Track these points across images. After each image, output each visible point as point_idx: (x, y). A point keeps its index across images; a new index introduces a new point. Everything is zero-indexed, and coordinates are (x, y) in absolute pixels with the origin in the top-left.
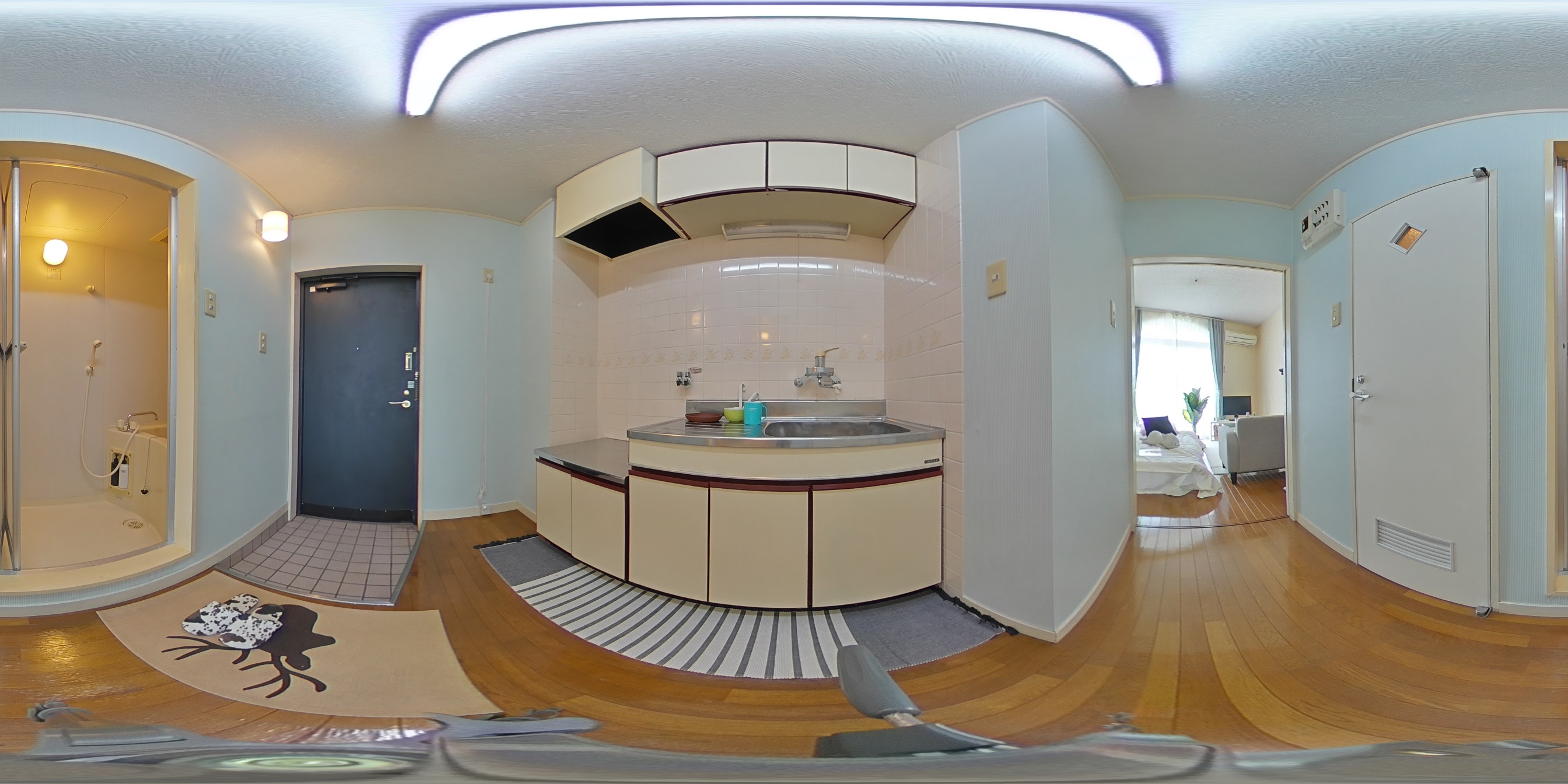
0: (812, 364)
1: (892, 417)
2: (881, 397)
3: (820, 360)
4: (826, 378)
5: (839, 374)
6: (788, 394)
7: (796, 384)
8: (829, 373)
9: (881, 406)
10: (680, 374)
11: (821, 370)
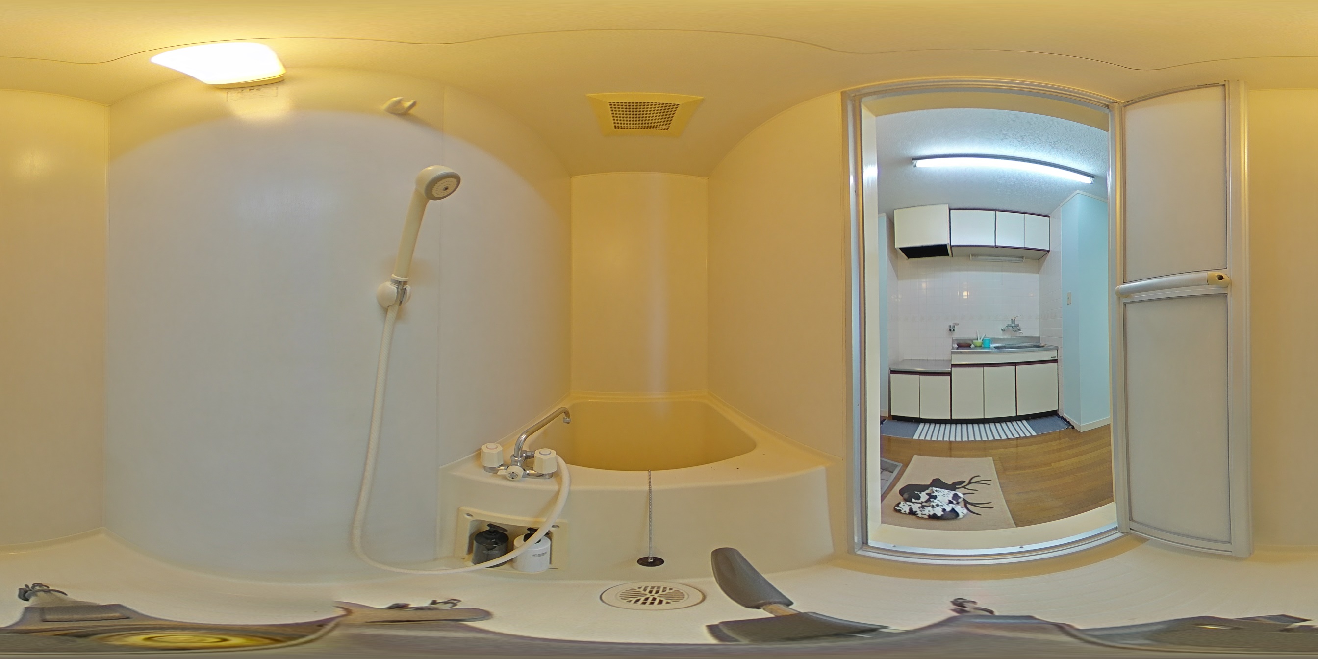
0: (1010, 322)
1: (1042, 343)
2: (1037, 334)
3: (1013, 321)
4: (1016, 328)
5: (1021, 326)
6: (1000, 334)
7: (1002, 330)
8: (1018, 325)
9: (1038, 339)
10: (950, 326)
11: (1013, 325)
